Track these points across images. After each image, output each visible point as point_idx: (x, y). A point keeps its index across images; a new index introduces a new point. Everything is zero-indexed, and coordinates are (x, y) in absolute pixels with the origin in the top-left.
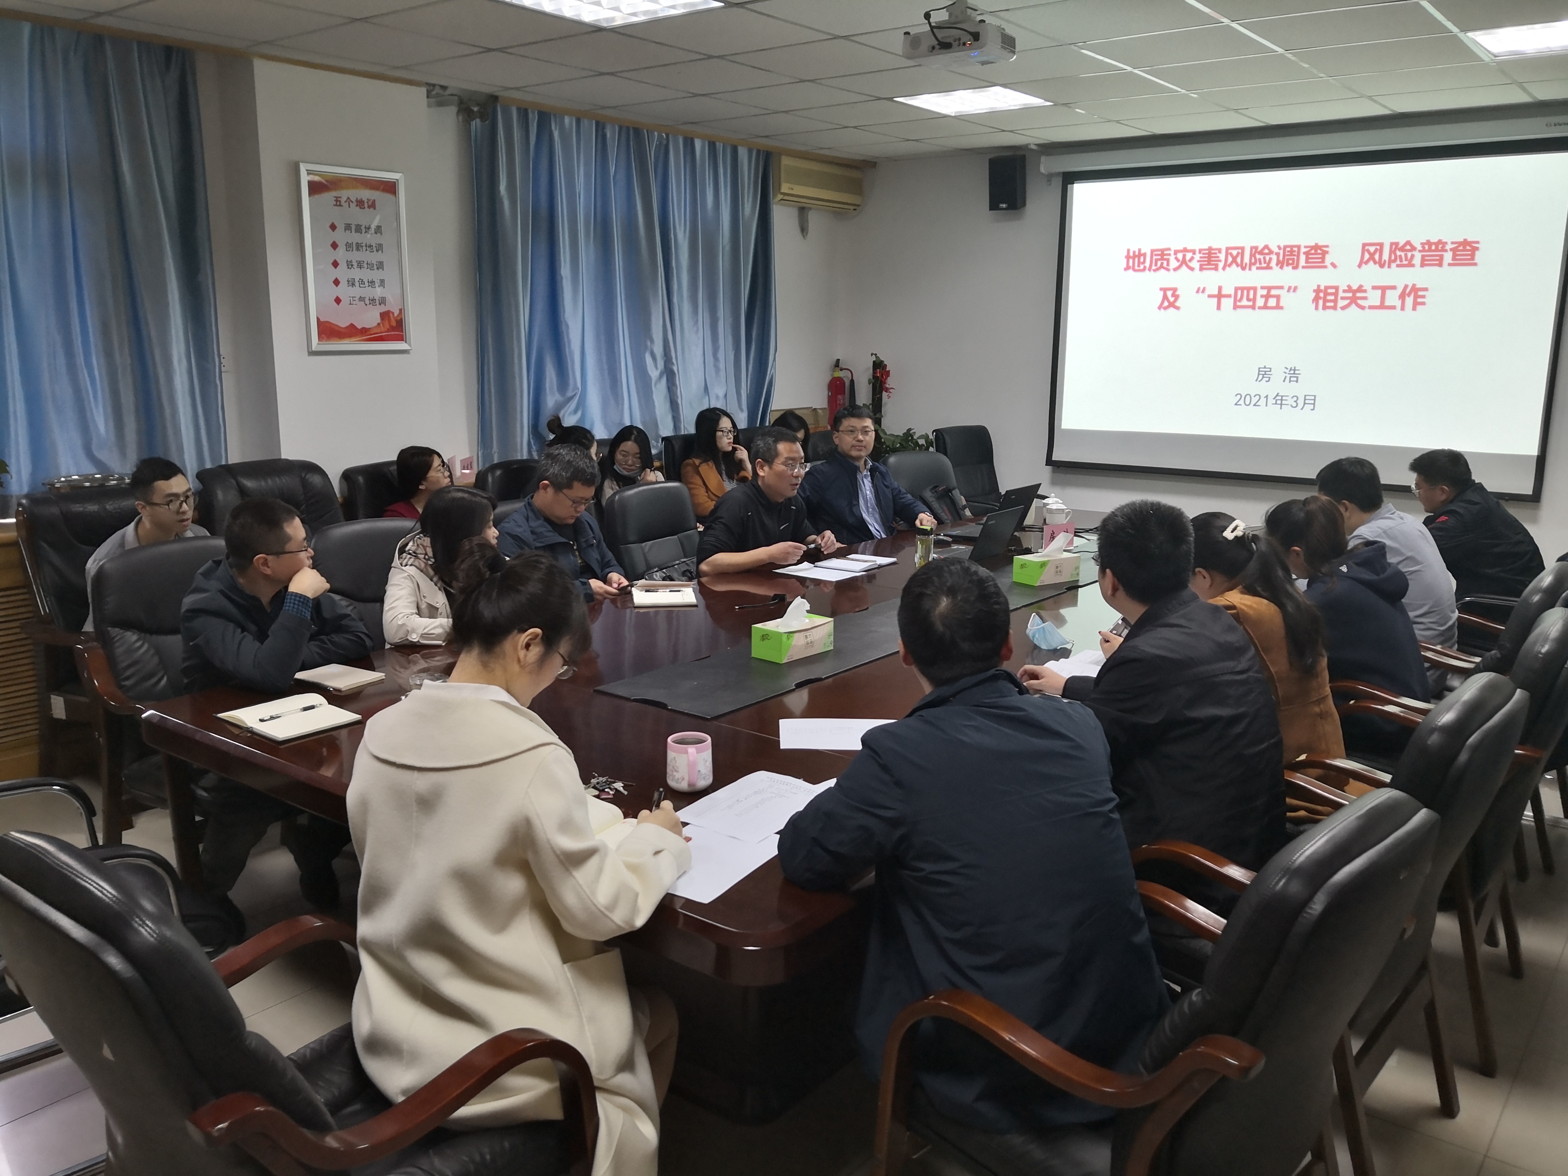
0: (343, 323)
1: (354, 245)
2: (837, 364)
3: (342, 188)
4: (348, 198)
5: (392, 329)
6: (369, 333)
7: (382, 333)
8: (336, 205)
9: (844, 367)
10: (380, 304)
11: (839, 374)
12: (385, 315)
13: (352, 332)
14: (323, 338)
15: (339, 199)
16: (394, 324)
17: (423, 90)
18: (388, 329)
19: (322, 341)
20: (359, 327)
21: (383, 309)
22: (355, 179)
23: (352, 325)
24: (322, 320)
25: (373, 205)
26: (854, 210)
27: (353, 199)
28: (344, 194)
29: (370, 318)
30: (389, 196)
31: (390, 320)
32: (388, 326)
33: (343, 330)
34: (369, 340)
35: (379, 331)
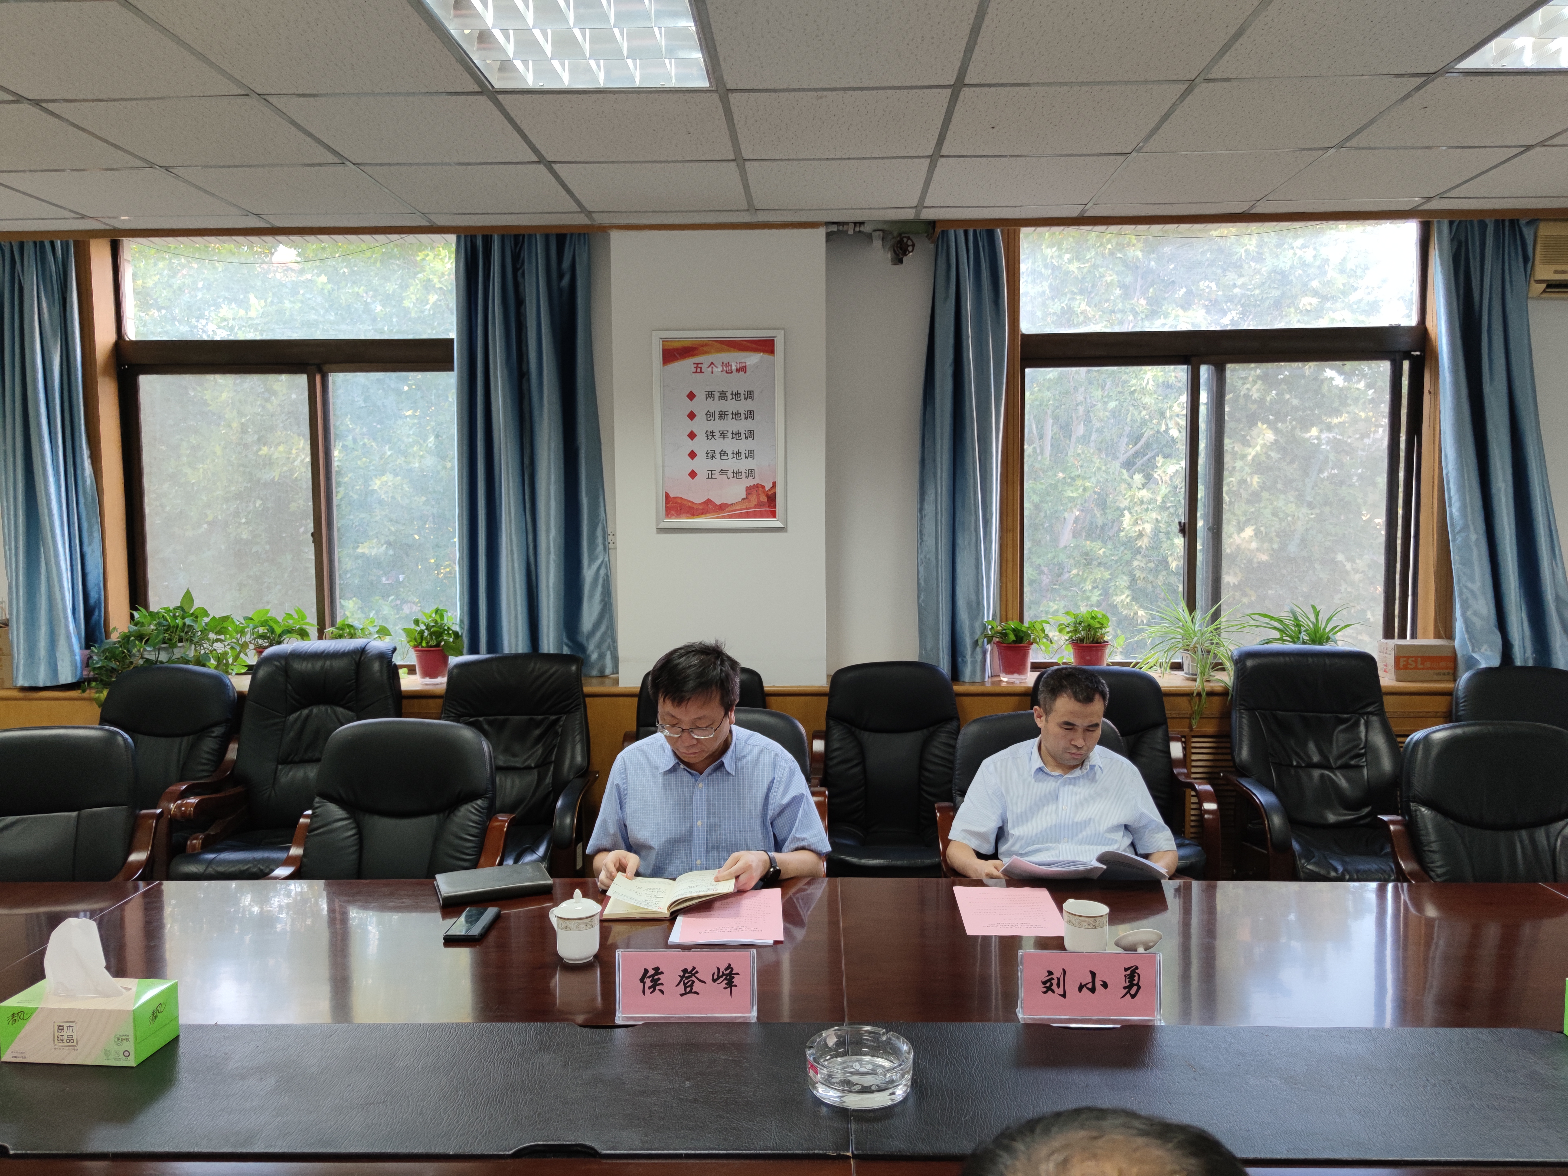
0: (698, 499)
1: (717, 413)
3: (704, 353)
4: (712, 363)
5: (760, 504)
6: (729, 509)
7: (747, 508)
8: (696, 372)
10: (747, 477)
12: (749, 490)
13: (708, 508)
14: (673, 515)
15: (700, 365)
16: (764, 499)
17: (822, 233)
18: (756, 505)
19: (669, 518)
20: (718, 503)
21: (751, 482)
22: (721, 342)
23: (709, 501)
24: (672, 495)
25: (742, 368)
27: (719, 364)
28: (705, 359)
29: (733, 493)
30: (767, 357)
31: (758, 495)
32: (754, 500)
33: (695, 507)
34: (731, 517)
35: (744, 507)
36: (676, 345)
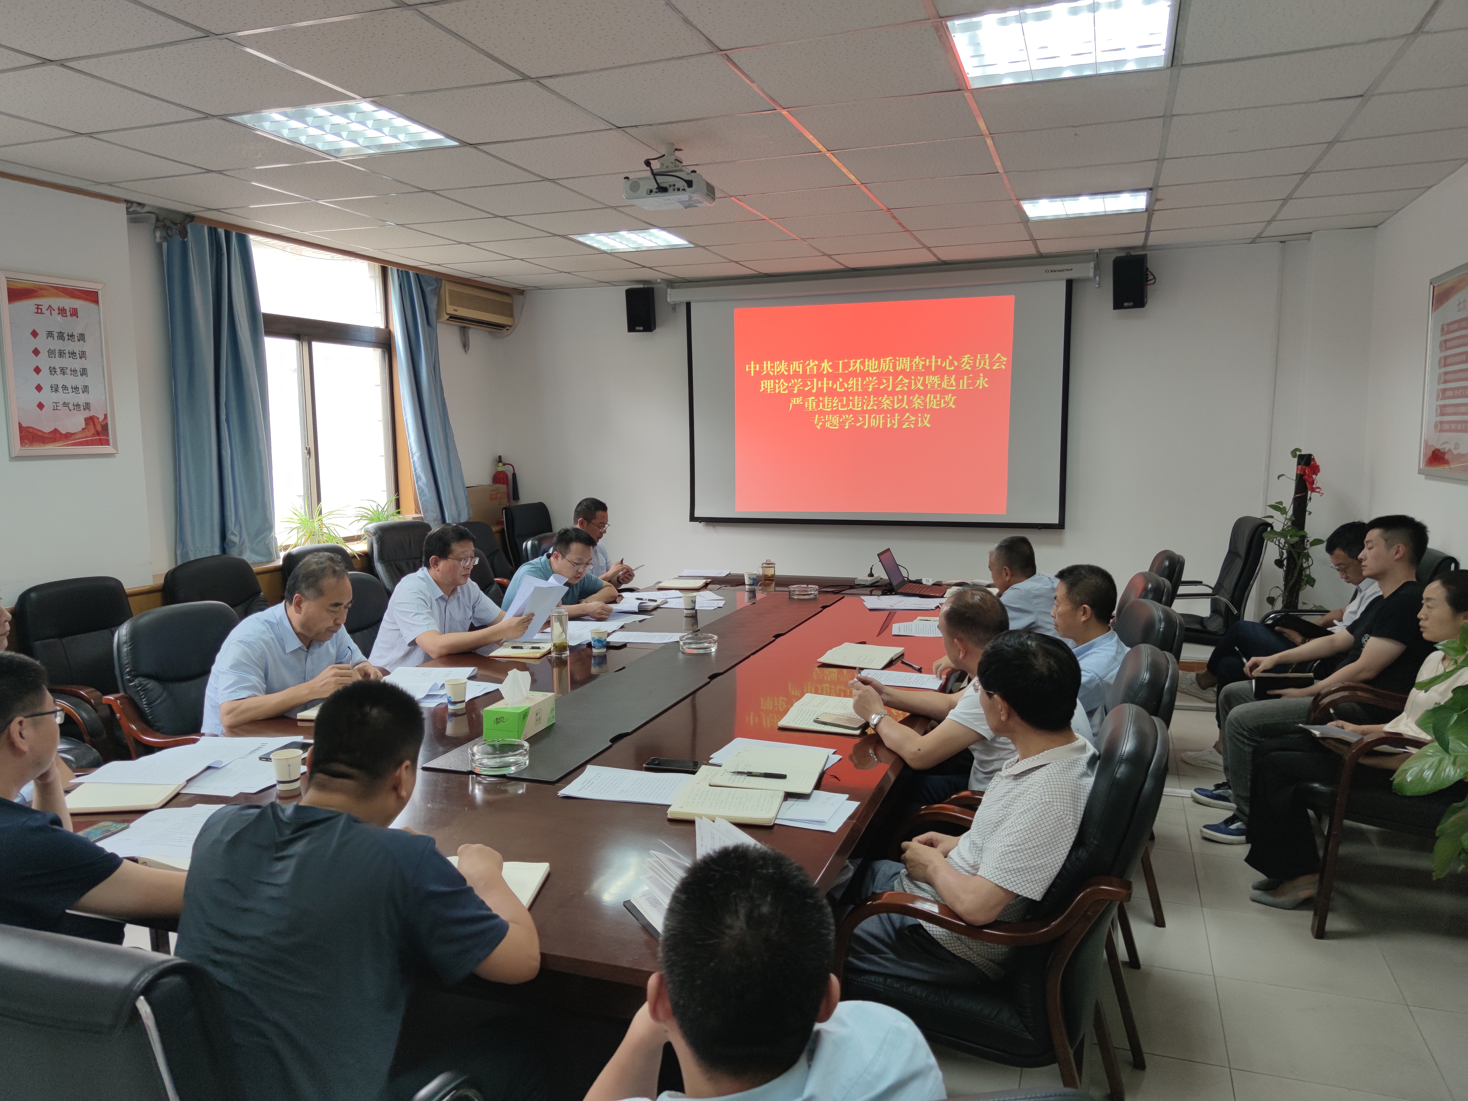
0: (47, 428)
1: (57, 352)
2: (499, 460)
3: (43, 296)
4: (50, 306)
5: (98, 433)
6: (73, 437)
7: (87, 437)
8: (37, 312)
9: (506, 462)
10: (84, 409)
11: (500, 469)
12: (90, 420)
13: (56, 436)
14: (26, 443)
15: (40, 307)
16: (99, 428)
17: (123, 206)
18: (93, 434)
19: (24, 446)
20: (64, 432)
21: (88, 414)
22: (57, 288)
23: (56, 431)
24: (24, 425)
25: (74, 313)
26: (507, 331)
27: (55, 307)
28: (44, 302)
29: (75, 423)
30: (92, 306)
31: (94, 425)
32: (92, 430)
33: (47, 436)
34: (74, 444)
35: (84, 435)
36: (19, 286)
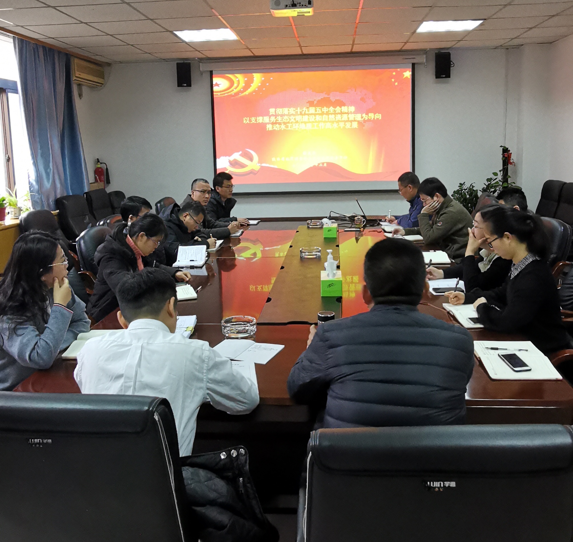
2: (98, 161)
9: (102, 162)
11: (99, 166)
26: (101, 86)
